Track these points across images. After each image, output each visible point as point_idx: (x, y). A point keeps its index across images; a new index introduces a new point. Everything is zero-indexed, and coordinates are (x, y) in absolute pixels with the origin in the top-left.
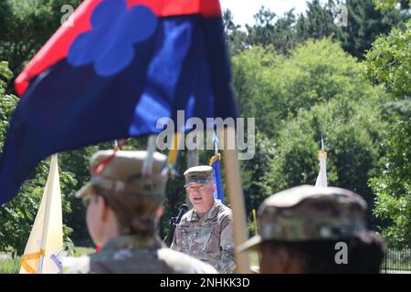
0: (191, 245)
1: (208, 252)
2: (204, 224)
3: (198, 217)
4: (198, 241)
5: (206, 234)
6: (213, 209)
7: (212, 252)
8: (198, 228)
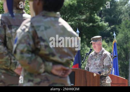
0: (93, 63)
1: (99, 66)
2: (98, 56)
3: (96, 54)
4: (96, 62)
5: (98, 60)
6: (101, 51)
7: (100, 66)
8: (96, 58)
